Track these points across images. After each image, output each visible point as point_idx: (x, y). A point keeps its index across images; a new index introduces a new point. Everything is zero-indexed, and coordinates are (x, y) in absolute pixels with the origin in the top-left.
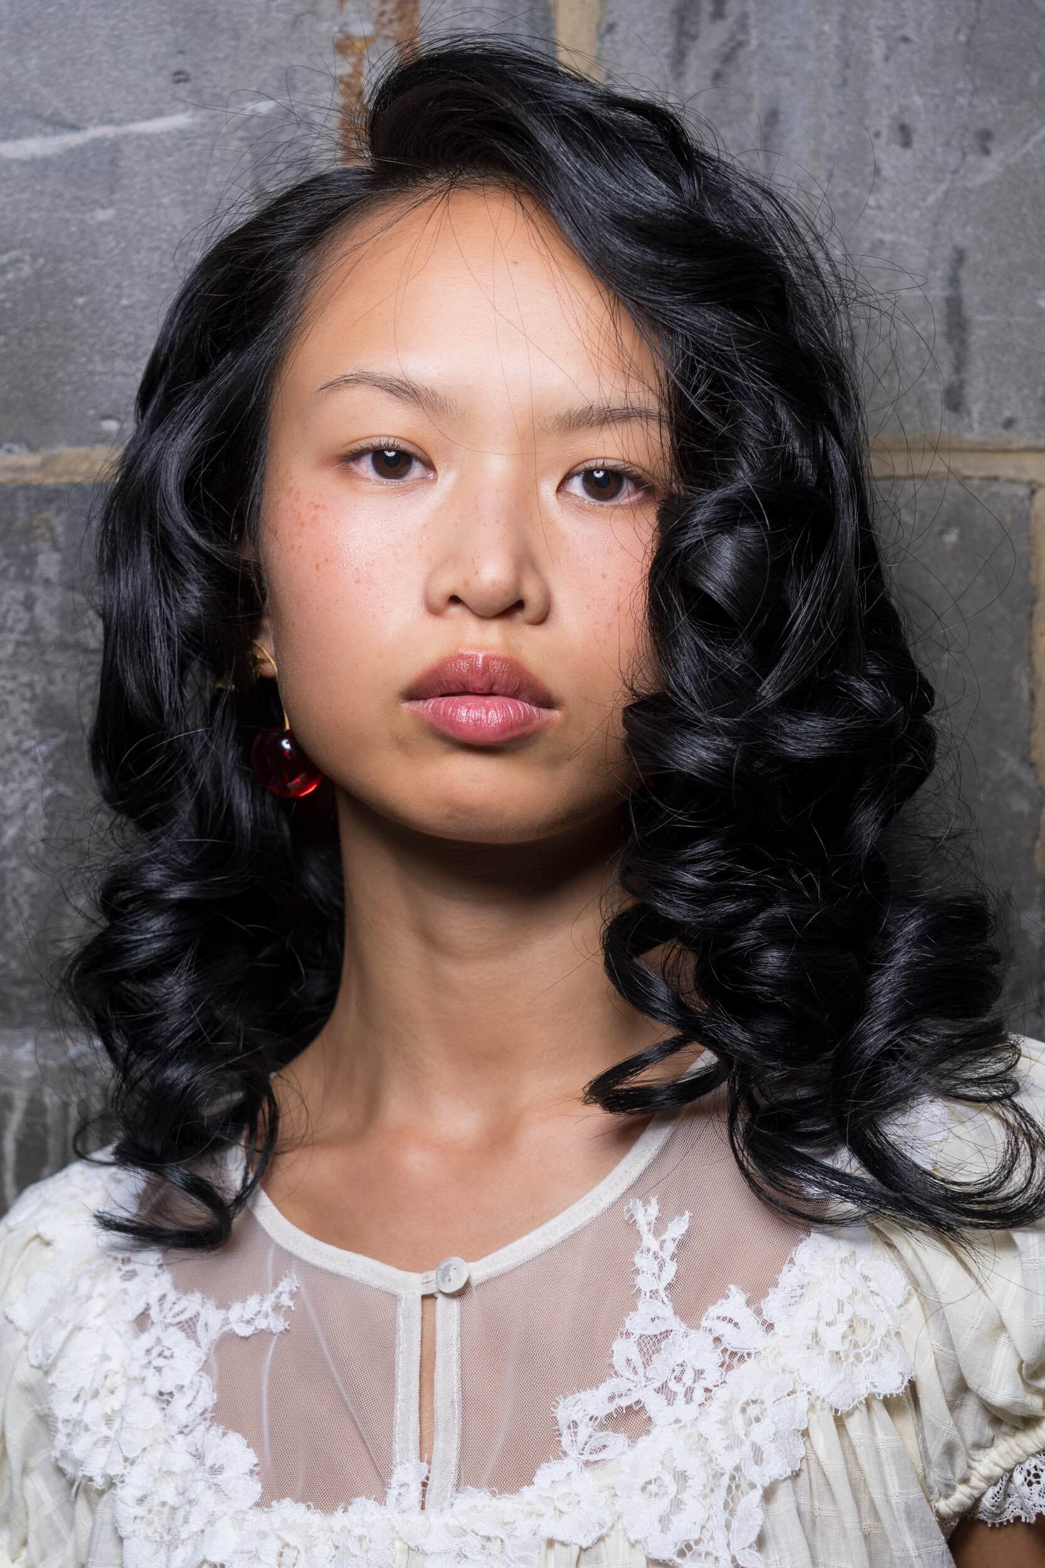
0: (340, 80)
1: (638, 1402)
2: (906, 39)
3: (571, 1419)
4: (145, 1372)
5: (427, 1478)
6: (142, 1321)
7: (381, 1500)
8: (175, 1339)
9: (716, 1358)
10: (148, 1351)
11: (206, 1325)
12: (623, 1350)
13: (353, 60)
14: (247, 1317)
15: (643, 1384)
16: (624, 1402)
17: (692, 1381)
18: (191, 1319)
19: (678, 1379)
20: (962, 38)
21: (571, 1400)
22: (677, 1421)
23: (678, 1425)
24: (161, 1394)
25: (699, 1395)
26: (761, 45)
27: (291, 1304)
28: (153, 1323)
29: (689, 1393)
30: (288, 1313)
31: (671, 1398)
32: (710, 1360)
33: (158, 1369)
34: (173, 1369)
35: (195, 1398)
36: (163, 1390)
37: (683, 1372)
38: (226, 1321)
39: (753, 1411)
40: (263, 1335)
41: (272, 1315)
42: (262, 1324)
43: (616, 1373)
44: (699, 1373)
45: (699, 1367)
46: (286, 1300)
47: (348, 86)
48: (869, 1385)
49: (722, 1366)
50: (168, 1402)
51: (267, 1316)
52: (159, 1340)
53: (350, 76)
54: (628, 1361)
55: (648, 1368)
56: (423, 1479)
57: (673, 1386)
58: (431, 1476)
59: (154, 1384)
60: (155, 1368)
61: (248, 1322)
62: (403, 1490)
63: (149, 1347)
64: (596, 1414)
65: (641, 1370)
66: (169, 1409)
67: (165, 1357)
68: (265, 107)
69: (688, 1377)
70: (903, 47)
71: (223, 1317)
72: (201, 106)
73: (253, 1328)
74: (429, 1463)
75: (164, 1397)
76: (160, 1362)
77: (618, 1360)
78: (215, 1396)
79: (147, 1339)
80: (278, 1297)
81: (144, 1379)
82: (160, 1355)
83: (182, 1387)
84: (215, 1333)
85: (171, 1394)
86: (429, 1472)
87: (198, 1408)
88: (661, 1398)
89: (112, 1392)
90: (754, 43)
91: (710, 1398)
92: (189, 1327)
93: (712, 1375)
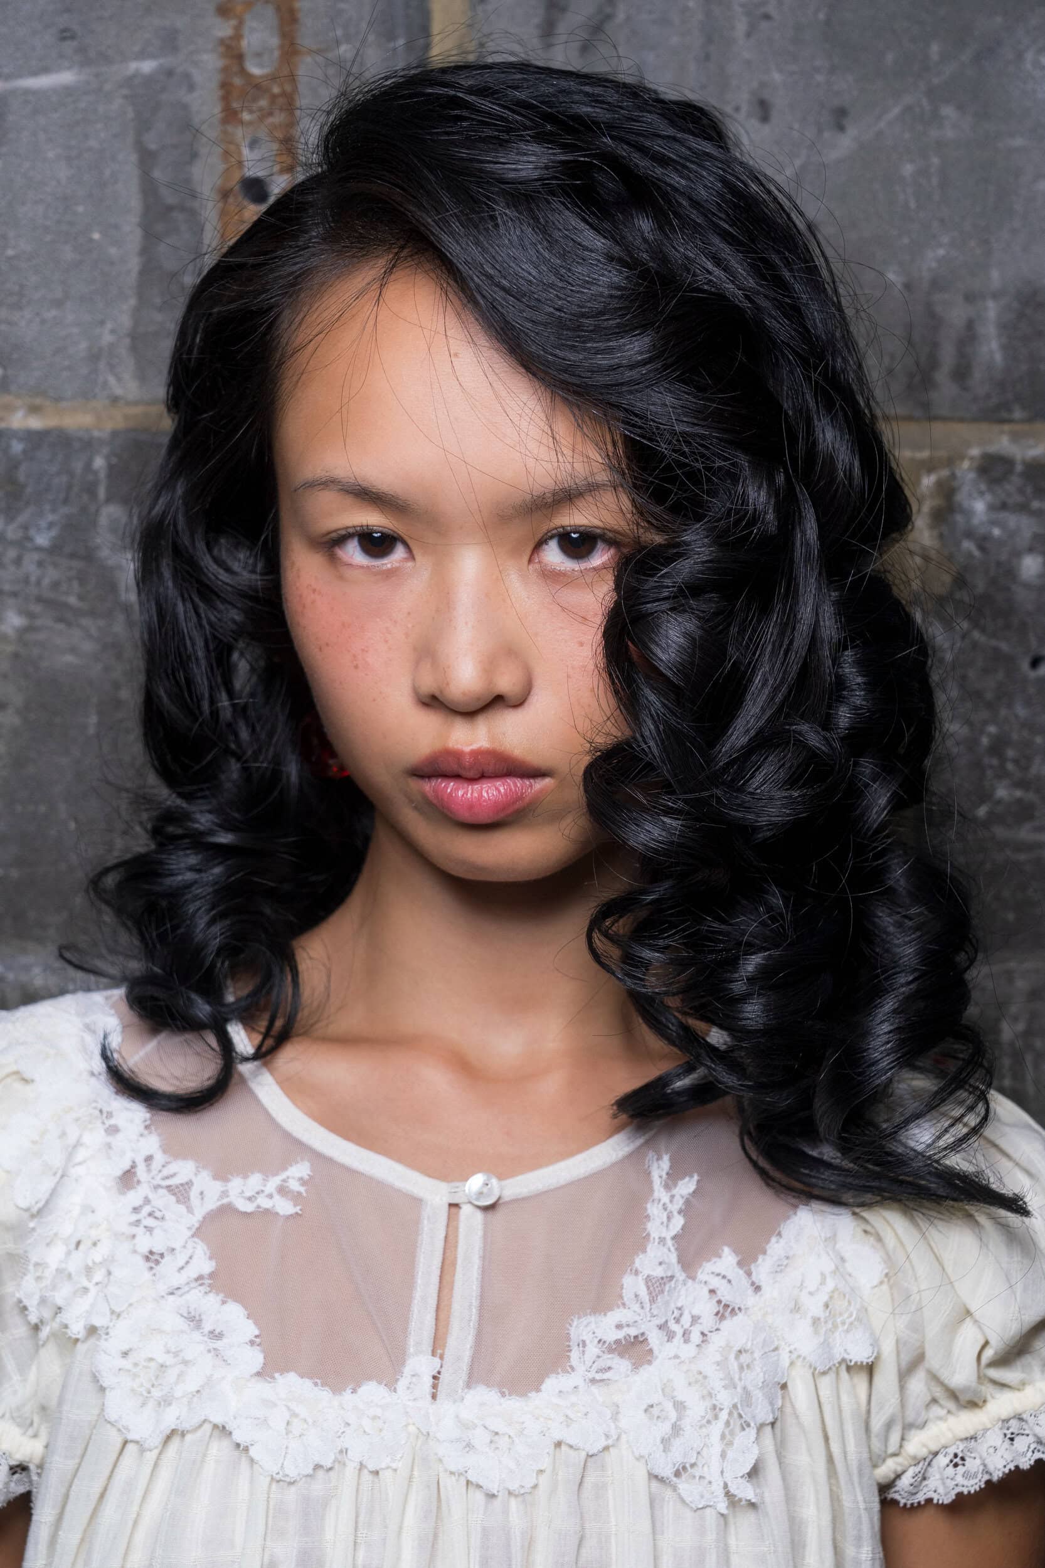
0: (221, 41)
1: (643, 1334)
2: (767, 17)
3: (581, 1338)
4: (134, 1230)
5: (439, 1373)
6: (128, 1179)
7: (391, 1386)
8: (163, 1201)
9: (712, 1307)
10: (136, 1210)
11: (202, 1193)
12: (632, 1285)
13: (233, 22)
14: (248, 1194)
15: (648, 1319)
16: (633, 1332)
17: (689, 1324)
18: (182, 1185)
19: (677, 1321)
20: (821, 16)
21: (584, 1321)
22: (676, 1357)
23: (678, 1361)
24: (151, 1253)
25: (696, 1337)
26: (628, 19)
27: (302, 1189)
28: (139, 1182)
29: (686, 1334)
30: (296, 1198)
31: (671, 1336)
32: (706, 1308)
33: (149, 1229)
34: (165, 1231)
35: (187, 1263)
36: (154, 1250)
37: (681, 1315)
38: (225, 1194)
39: (745, 1358)
40: (268, 1214)
41: (277, 1197)
42: (265, 1203)
43: (624, 1304)
44: (695, 1319)
45: (695, 1312)
46: (294, 1186)
47: (229, 48)
48: (842, 1351)
49: (717, 1314)
50: (157, 1262)
51: (270, 1196)
52: (147, 1201)
53: (231, 38)
54: (636, 1296)
55: (653, 1306)
56: (435, 1373)
57: (673, 1326)
58: (443, 1370)
59: (144, 1243)
60: (145, 1227)
61: (250, 1199)
62: (414, 1379)
63: (137, 1204)
64: (604, 1338)
65: (647, 1306)
66: (158, 1269)
67: (156, 1218)
68: (147, 66)
69: (686, 1320)
70: (764, 25)
71: (222, 1189)
72: (86, 62)
73: (255, 1205)
74: (442, 1357)
75: (152, 1258)
76: (150, 1222)
77: (628, 1295)
78: (213, 1263)
79: (134, 1197)
80: (284, 1181)
81: (134, 1236)
82: (150, 1215)
83: (173, 1250)
84: (211, 1204)
85: (162, 1255)
86: (441, 1367)
87: (192, 1272)
88: (662, 1335)
89: (95, 1244)
90: (621, 16)
91: (706, 1341)
92: (181, 1192)
93: (708, 1321)
